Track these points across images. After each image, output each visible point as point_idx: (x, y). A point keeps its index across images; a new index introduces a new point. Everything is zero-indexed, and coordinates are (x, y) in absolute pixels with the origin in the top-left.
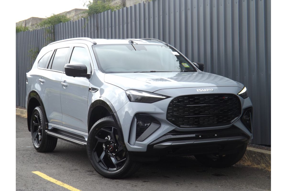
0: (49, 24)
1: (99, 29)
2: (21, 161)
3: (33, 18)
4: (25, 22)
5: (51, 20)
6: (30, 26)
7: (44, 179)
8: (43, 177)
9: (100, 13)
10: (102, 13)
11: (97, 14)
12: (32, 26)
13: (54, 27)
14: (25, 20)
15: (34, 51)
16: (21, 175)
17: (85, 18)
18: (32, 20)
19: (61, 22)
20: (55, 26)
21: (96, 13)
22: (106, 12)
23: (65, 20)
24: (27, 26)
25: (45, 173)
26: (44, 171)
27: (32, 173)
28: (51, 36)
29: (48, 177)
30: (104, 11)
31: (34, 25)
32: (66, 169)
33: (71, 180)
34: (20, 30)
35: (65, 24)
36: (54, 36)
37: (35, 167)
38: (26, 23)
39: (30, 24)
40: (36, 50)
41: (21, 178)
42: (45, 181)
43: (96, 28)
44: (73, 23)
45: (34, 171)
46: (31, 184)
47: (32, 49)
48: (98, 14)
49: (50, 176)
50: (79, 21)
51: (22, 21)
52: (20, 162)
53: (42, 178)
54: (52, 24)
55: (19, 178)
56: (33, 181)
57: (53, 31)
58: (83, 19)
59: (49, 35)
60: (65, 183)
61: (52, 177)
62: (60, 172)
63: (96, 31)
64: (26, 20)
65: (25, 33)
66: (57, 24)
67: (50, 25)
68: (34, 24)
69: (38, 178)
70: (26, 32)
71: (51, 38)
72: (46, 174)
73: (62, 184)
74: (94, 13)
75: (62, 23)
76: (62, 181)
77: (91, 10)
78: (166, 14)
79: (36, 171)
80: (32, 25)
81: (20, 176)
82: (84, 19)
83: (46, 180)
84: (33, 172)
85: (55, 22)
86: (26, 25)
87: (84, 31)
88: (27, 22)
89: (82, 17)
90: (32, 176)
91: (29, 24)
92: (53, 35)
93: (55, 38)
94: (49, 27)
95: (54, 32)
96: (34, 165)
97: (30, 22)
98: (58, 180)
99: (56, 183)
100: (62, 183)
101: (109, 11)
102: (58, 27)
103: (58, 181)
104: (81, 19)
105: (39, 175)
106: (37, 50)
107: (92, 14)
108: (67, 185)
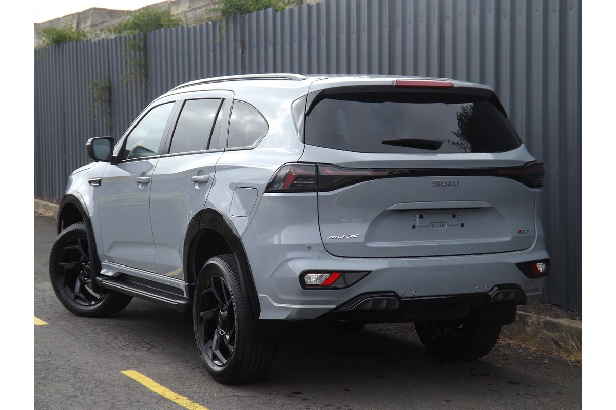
0: (134, 29)
1: (247, 46)
2: (92, 344)
3: (95, 9)
4: (77, 17)
5: (139, 22)
6: (88, 26)
7: (151, 391)
8: (147, 385)
9: (250, 12)
10: (254, 14)
11: (241, 14)
12: (93, 27)
13: (146, 37)
14: (76, 14)
15: (99, 86)
16: (100, 380)
17: (216, 22)
18: (93, 13)
19: (160, 26)
20: (148, 35)
21: (239, 13)
22: (262, 12)
23: (169, 21)
24: (82, 26)
25: (148, 376)
26: (146, 370)
27: (122, 374)
28: (138, 57)
29: (157, 384)
30: (259, 10)
31: (96, 25)
32: (191, 365)
33: (207, 395)
34: (68, 37)
35: (171, 32)
36: (146, 56)
37: (125, 357)
38: (80, 20)
39: (89, 22)
40: (105, 84)
41: (102, 388)
42: (154, 397)
43: (239, 45)
44: (189, 29)
45: (126, 370)
46: (126, 403)
47: (95, 81)
48: (244, 15)
49: (162, 384)
50: (201, 27)
51: (72, 16)
52: (91, 346)
53: (146, 387)
54: (141, 30)
55: (98, 387)
56: (129, 396)
57: (142, 45)
58: (210, 22)
59: (135, 54)
60: (196, 402)
61: (166, 386)
62: (181, 374)
63: (240, 50)
64: (79, 14)
65: (80, 44)
66: (152, 30)
67: (137, 32)
68: (97, 23)
69: (138, 388)
70: (82, 42)
71: (138, 60)
72: (152, 378)
73: (189, 404)
74: (237, 12)
75: (163, 30)
76: (190, 398)
77: (229, 5)
78: (398, 26)
79: (129, 369)
80: (93, 25)
81: (98, 381)
82: (214, 23)
83: (155, 392)
84: (123, 372)
85: (147, 25)
86: (79, 23)
87: (212, 50)
88: (81, 17)
89: (209, 19)
90: (124, 382)
91: (85, 22)
92: (142, 53)
93: (147, 61)
94: (134, 36)
95: (145, 47)
96: (122, 353)
97: (87, 17)
98: (180, 394)
99: (177, 401)
100: (190, 401)
101: (270, 10)
102: (155, 37)
103: (180, 396)
104: (207, 24)
105: (138, 380)
106: (107, 84)
107: (232, 16)
108: (201, 407)
